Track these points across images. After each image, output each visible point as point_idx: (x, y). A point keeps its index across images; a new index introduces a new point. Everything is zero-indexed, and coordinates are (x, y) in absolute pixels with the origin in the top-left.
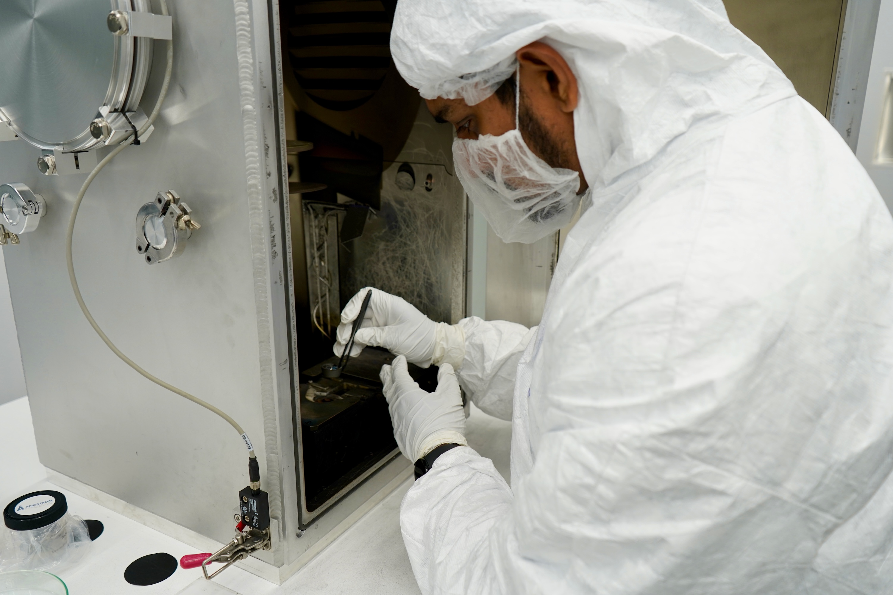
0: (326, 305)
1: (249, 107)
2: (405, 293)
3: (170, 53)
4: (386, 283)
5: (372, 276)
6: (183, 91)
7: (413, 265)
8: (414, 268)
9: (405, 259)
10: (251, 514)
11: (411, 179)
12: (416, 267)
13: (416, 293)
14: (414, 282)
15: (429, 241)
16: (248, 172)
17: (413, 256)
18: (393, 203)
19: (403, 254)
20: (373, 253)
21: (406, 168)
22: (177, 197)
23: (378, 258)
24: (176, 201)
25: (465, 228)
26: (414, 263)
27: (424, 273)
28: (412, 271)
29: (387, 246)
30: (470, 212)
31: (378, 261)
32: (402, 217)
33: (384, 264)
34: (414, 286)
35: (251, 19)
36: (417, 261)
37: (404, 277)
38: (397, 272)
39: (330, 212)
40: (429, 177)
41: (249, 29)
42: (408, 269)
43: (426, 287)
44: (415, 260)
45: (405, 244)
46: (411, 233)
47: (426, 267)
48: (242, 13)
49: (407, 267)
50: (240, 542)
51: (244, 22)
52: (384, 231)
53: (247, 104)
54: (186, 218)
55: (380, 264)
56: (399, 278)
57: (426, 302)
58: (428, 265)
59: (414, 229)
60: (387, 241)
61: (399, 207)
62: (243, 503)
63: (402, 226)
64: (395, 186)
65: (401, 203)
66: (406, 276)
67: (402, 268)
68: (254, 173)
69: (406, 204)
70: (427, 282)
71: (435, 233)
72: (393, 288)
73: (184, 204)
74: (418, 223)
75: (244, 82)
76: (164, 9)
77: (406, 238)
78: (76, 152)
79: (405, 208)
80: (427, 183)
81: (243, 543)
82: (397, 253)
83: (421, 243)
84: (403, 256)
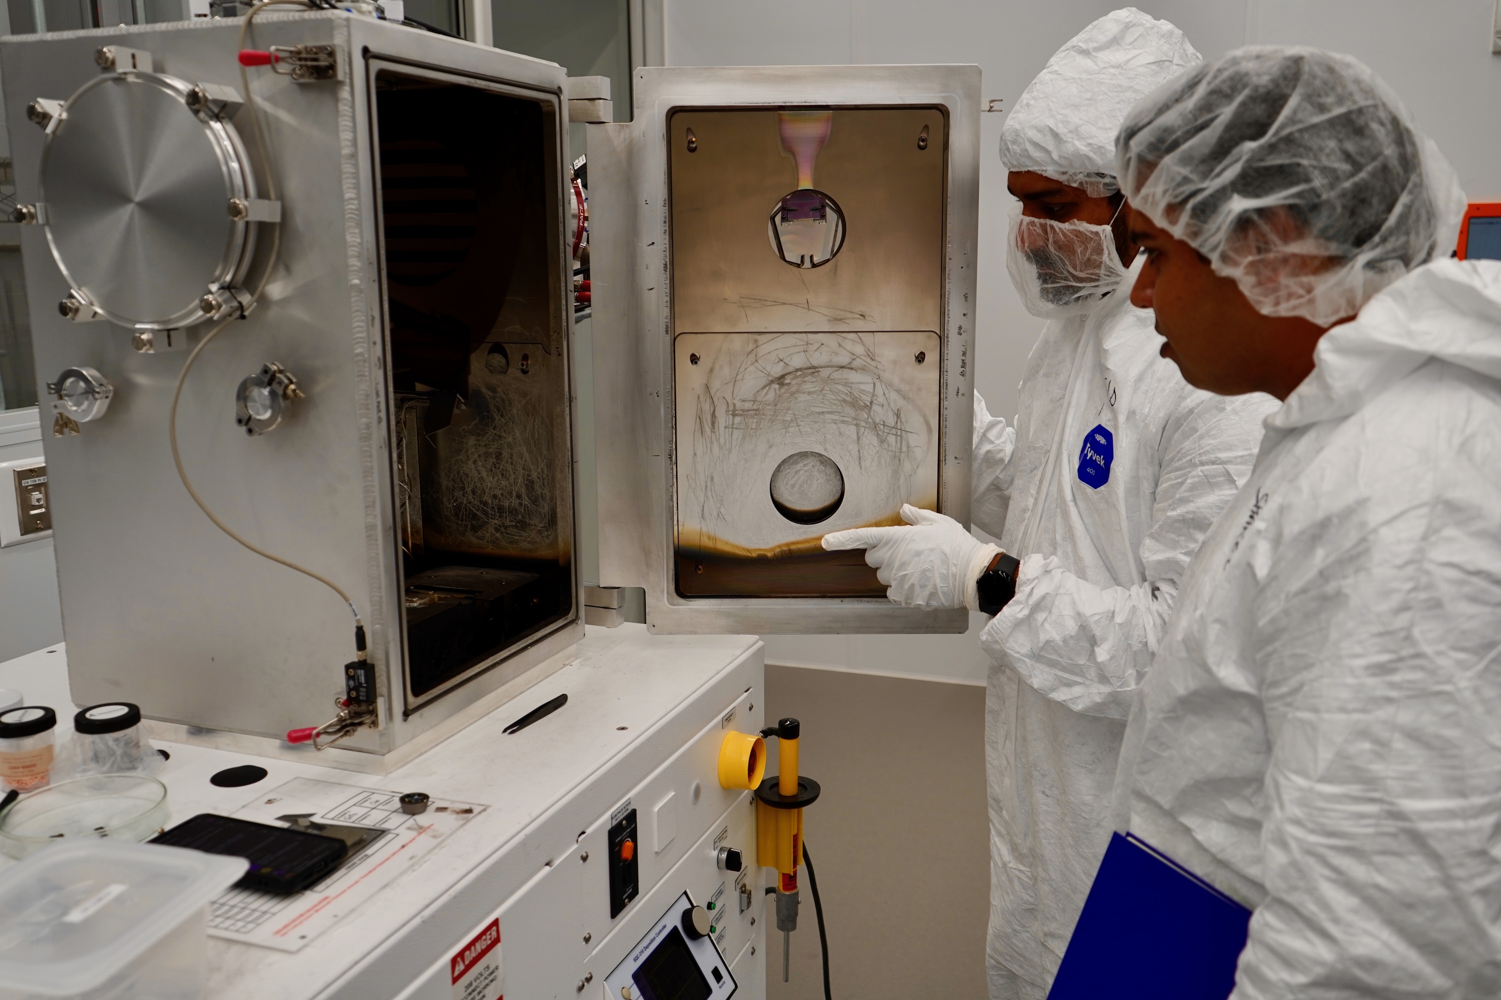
0: (406, 517)
1: (356, 281)
2: (502, 495)
3: (277, 234)
4: (478, 485)
5: (461, 478)
6: (288, 269)
7: (510, 461)
8: (512, 464)
9: (500, 454)
10: (357, 688)
11: (504, 361)
12: (514, 463)
13: (514, 494)
14: (512, 481)
15: (528, 431)
16: (354, 342)
17: (509, 450)
18: (484, 390)
19: (498, 449)
20: (461, 451)
21: (498, 349)
22: (282, 368)
23: (468, 456)
24: (281, 372)
25: (567, 412)
26: (511, 458)
27: (523, 469)
28: (509, 468)
29: (478, 440)
30: (573, 394)
31: (468, 459)
32: (495, 405)
33: (475, 462)
34: (511, 486)
35: (359, 204)
36: (515, 455)
37: (500, 476)
38: (491, 471)
39: (410, 404)
40: (525, 358)
41: (357, 212)
42: (503, 465)
43: (527, 485)
44: (512, 455)
45: (500, 436)
46: (506, 423)
47: (525, 461)
48: (351, 199)
49: (503, 463)
50: (348, 717)
51: (353, 207)
52: (474, 422)
53: (355, 279)
54: (292, 387)
55: (470, 463)
56: (493, 477)
57: (527, 503)
58: (528, 459)
59: (510, 419)
60: (479, 435)
61: (491, 394)
62: (349, 677)
63: (496, 416)
64: (486, 369)
65: (493, 389)
66: (502, 474)
67: (497, 466)
68: (361, 342)
69: (499, 390)
70: (528, 480)
71: (534, 421)
72: (487, 491)
73: (289, 374)
74: (515, 411)
75: (351, 260)
76: (272, 195)
77: (500, 429)
78: (169, 330)
79: (498, 395)
80: (522, 365)
81: (351, 718)
82: (490, 448)
83: (518, 435)
84: (498, 450)
